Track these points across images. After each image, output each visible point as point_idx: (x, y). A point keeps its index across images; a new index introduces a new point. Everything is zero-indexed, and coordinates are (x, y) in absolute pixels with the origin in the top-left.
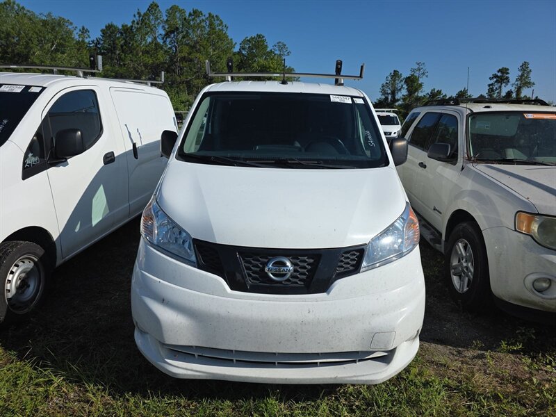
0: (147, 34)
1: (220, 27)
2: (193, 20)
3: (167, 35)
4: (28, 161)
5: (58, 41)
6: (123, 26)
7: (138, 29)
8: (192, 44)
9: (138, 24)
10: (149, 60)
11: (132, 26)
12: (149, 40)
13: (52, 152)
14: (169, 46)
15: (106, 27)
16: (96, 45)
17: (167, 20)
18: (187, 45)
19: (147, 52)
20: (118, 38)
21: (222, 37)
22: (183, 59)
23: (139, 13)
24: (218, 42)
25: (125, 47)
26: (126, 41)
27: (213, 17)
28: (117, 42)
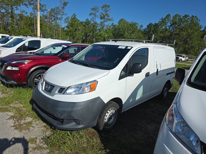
0: (163, 26)
1: (196, 21)
2: (184, 19)
3: (171, 25)
4: (122, 74)
5: (133, 30)
6: (155, 23)
7: (160, 24)
8: (181, 28)
9: (161, 22)
10: (162, 35)
11: (158, 23)
12: (164, 28)
13: (129, 71)
14: (171, 29)
15: (149, 24)
16: (144, 31)
17: (173, 20)
18: (179, 28)
19: (162, 32)
20: (152, 28)
21: (196, 24)
22: (176, 34)
23: (162, 19)
24: (194, 27)
25: (154, 31)
26: (155, 29)
27: (194, 17)
28: (152, 29)
